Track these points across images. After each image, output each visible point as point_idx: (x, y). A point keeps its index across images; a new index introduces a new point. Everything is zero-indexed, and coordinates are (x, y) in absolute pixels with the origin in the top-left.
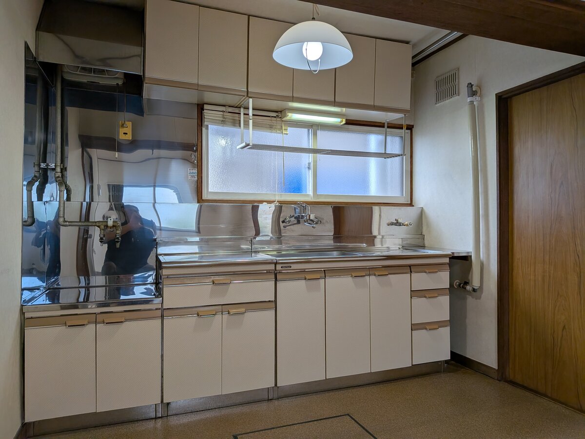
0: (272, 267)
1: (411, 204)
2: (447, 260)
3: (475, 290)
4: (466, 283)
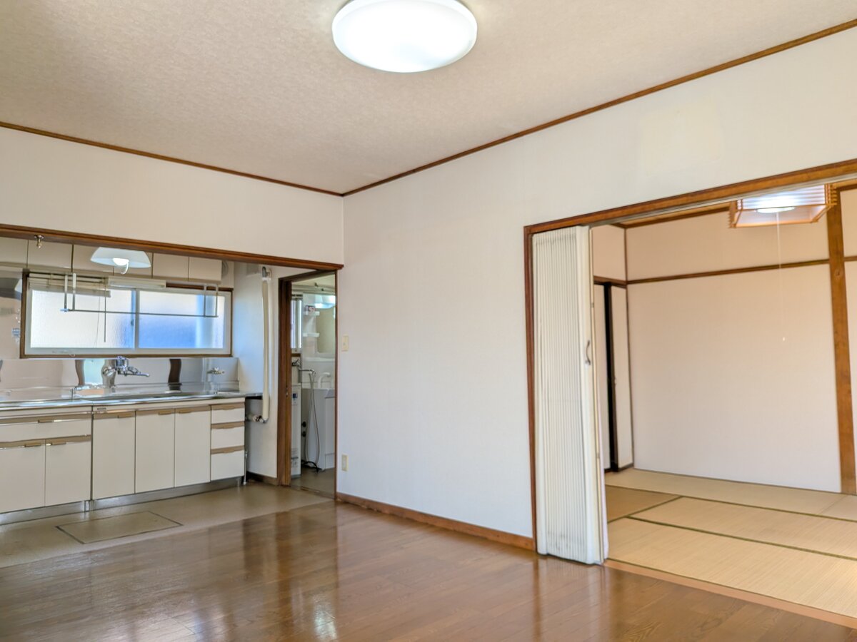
0: (90, 409)
1: (230, 356)
2: (243, 400)
3: (264, 422)
4: (260, 417)
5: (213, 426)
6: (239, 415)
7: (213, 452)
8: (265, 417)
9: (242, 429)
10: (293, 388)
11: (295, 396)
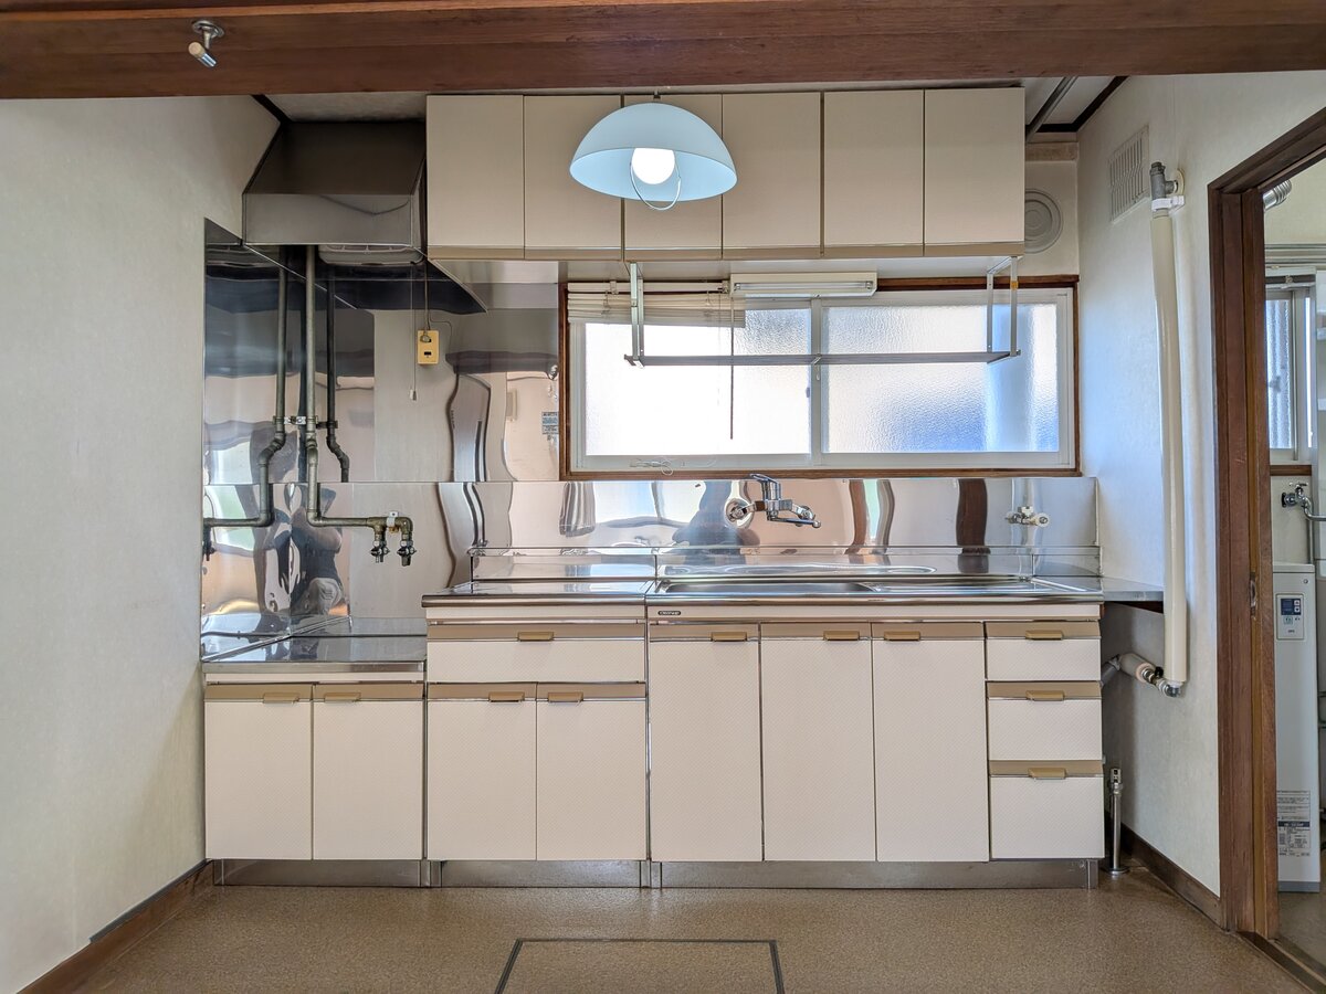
0: (640, 611)
1: (1076, 472)
2: (1094, 611)
3: (1171, 692)
4: (1159, 672)
5: (995, 688)
6: (1081, 658)
7: (994, 769)
8: (1174, 675)
9: (1094, 707)
10: (1278, 581)
11: (1289, 607)
